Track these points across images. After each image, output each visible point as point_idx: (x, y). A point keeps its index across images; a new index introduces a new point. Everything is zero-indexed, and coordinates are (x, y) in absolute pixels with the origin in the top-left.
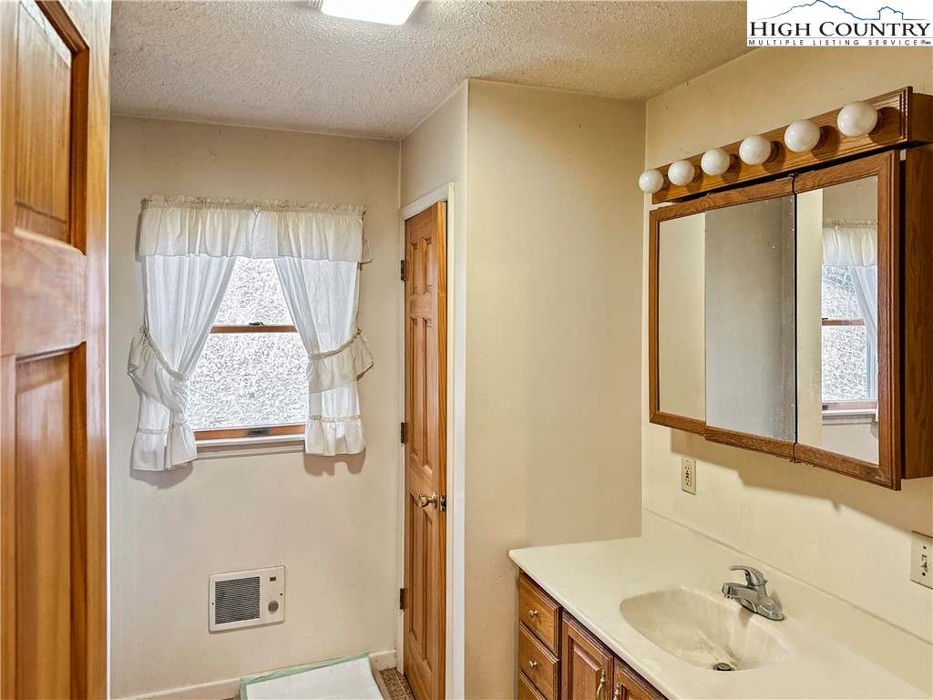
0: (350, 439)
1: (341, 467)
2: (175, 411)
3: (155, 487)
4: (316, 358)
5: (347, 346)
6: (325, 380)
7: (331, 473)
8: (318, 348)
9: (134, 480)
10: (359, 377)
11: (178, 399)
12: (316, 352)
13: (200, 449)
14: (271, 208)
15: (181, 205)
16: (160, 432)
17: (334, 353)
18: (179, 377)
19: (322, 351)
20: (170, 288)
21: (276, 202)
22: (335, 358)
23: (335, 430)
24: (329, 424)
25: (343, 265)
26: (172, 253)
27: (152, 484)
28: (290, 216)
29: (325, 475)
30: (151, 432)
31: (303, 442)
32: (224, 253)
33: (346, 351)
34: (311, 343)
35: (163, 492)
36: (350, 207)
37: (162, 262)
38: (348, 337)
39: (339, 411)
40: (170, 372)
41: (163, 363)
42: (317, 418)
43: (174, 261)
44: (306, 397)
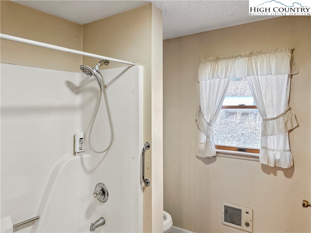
0: (282, 161)
1: (280, 173)
2: (208, 137)
3: (204, 163)
4: (265, 120)
5: (282, 115)
6: (269, 131)
7: (275, 174)
8: (266, 116)
9: (197, 159)
10: (290, 131)
11: (209, 132)
12: (265, 118)
13: (217, 153)
14: (245, 56)
15: (211, 61)
16: (203, 144)
17: (274, 119)
18: (209, 124)
19: (268, 117)
20: (207, 92)
21: (247, 53)
22: (275, 121)
23: (275, 155)
24: (271, 152)
25: (280, 77)
26: (207, 79)
27: (203, 162)
28: (253, 58)
29: (272, 175)
30: (201, 143)
31: (258, 157)
32: (225, 77)
33: (281, 119)
34: (263, 114)
35: (206, 165)
36: (284, 49)
37: (204, 83)
38: (282, 111)
39: (278, 146)
40: (206, 122)
41: (205, 119)
42: (265, 148)
43: (208, 82)
44: (260, 138)
